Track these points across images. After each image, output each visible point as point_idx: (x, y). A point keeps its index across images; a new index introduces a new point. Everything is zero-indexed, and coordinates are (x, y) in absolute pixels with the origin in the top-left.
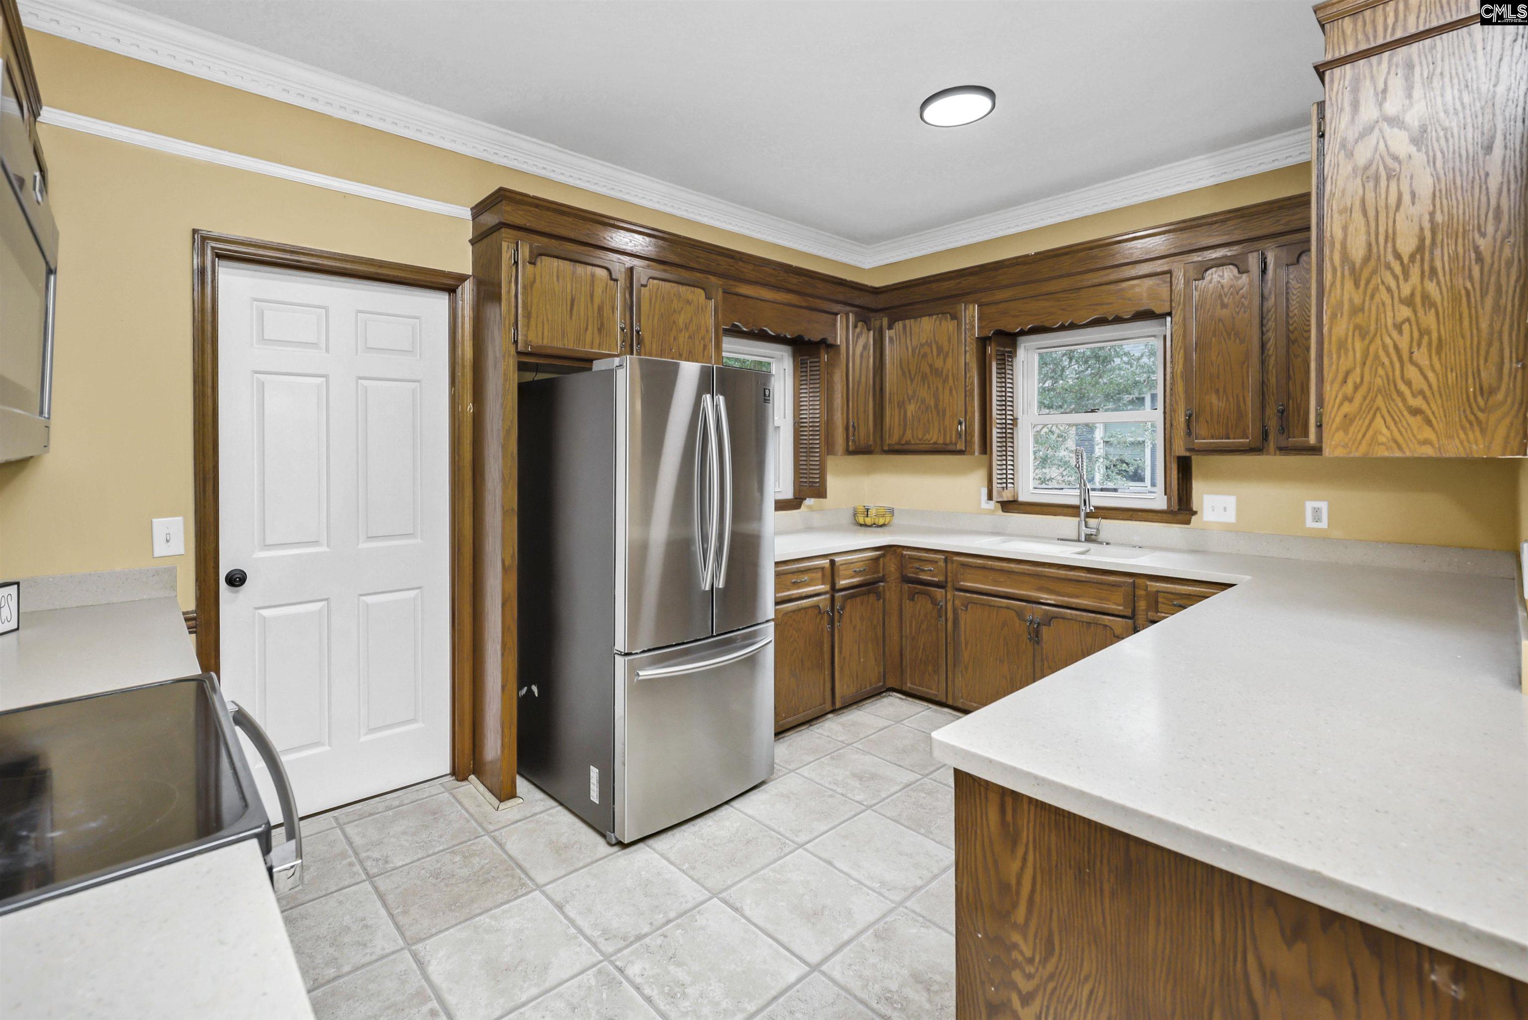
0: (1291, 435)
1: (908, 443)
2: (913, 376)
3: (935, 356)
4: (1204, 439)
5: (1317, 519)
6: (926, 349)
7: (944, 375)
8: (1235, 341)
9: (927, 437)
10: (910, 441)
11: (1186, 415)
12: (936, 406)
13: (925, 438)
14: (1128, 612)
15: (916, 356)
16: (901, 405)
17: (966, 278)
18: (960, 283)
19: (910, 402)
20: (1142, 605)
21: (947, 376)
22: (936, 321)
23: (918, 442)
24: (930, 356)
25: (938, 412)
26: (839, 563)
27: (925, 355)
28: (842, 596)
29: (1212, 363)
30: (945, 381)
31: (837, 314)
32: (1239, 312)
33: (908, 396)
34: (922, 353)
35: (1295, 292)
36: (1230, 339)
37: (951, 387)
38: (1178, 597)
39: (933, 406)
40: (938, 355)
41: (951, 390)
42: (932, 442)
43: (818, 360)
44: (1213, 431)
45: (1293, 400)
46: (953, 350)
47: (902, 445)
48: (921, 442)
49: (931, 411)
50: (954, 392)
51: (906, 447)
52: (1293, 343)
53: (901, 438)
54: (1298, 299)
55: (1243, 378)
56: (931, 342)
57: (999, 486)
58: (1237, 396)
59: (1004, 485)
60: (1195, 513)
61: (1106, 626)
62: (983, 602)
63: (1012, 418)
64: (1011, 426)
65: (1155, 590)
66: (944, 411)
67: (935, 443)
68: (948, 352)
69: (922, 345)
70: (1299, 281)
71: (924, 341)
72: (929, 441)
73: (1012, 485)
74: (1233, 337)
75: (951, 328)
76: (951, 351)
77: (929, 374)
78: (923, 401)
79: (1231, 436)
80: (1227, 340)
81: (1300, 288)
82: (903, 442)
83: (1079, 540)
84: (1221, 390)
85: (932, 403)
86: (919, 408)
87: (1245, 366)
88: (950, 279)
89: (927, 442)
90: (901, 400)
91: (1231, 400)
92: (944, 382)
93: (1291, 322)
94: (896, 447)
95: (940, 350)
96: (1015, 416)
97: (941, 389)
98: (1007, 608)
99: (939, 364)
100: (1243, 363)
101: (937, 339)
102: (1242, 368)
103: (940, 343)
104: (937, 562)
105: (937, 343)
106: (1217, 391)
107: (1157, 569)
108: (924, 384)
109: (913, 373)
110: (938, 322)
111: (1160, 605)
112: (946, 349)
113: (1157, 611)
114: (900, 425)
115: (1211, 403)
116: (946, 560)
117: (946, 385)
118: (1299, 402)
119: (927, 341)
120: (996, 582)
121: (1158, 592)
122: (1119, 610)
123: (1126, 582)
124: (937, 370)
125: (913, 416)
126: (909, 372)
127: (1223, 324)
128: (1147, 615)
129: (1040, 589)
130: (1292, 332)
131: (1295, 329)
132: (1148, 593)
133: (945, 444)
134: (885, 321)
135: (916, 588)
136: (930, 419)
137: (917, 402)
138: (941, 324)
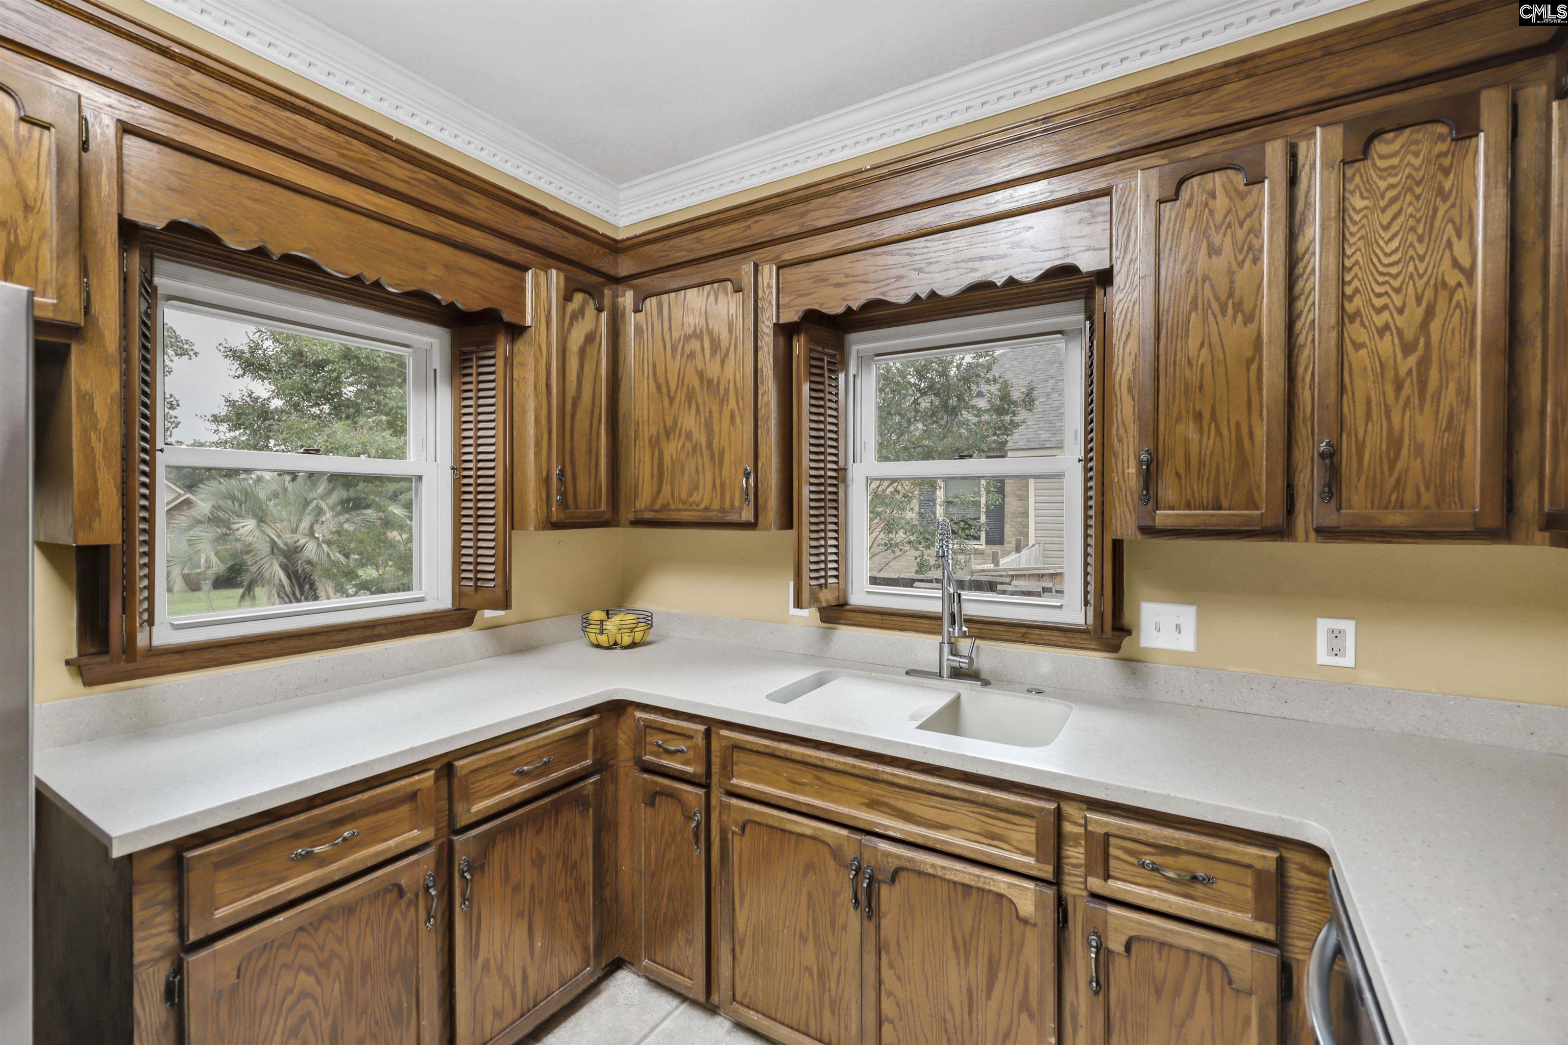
0: (1344, 506)
1: (665, 507)
2: (672, 394)
3: (707, 358)
4: (1173, 509)
5: (1336, 651)
6: (694, 345)
7: (722, 391)
8: (1234, 319)
9: (696, 497)
10: (668, 504)
11: (1140, 462)
12: (710, 444)
13: (691, 500)
14: (1047, 871)
15: (678, 357)
16: (655, 443)
17: (758, 218)
18: (749, 227)
19: (668, 439)
20: (1075, 854)
21: (727, 391)
22: (708, 295)
23: (681, 506)
24: (699, 355)
25: (712, 457)
26: (464, 772)
27: (692, 355)
28: (474, 837)
29: (1190, 362)
30: (723, 401)
31: (526, 269)
32: (1244, 261)
33: (665, 426)
34: (687, 352)
35: (1357, 218)
36: (1224, 313)
37: (732, 412)
38: (1150, 850)
39: (704, 446)
40: (714, 352)
41: (732, 417)
42: (702, 506)
43: (492, 353)
44: (1189, 492)
45: (1349, 435)
46: (736, 345)
47: (656, 511)
48: (685, 507)
49: (701, 453)
50: (738, 420)
51: (663, 516)
52: (1352, 319)
53: (654, 500)
54: (1363, 232)
55: (1249, 391)
56: (701, 332)
57: (813, 582)
58: (1238, 426)
59: (822, 581)
60: (1128, 632)
61: (1000, 896)
62: (771, 822)
63: (834, 466)
64: (835, 482)
65: (1101, 830)
66: (722, 453)
67: (707, 509)
68: (728, 350)
69: (688, 338)
70: (1365, 194)
71: (691, 331)
72: (697, 505)
73: (835, 580)
74: (1230, 311)
75: (733, 311)
76: (732, 347)
77: (697, 388)
78: (689, 436)
79: (1225, 504)
80: (1219, 318)
81: (1366, 208)
82: (657, 507)
83: (940, 675)
84: (1207, 415)
85: (703, 440)
86: (683, 447)
87: (1254, 367)
88: (733, 220)
89: (694, 507)
90: (655, 433)
91: (1225, 432)
92: (722, 403)
93: (1348, 278)
94: (648, 515)
95: (715, 344)
96: (841, 464)
97: (716, 415)
98: (813, 838)
99: (713, 370)
100: (1250, 361)
101: (710, 327)
102: (1248, 371)
103: (716, 332)
104: (691, 737)
105: (710, 333)
106: (1199, 416)
107: (1107, 787)
108: (690, 407)
109: (673, 385)
110: (712, 297)
111: (1113, 863)
112: (724, 342)
113: (1107, 877)
114: (653, 476)
115: (1186, 441)
116: (708, 734)
117: (725, 408)
118: (1360, 437)
119: (695, 330)
120: (795, 784)
121: (1107, 835)
122: (1026, 865)
123: (1043, 809)
124: (710, 381)
125: (673, 463)
126: (667, 382)
127: (1212, 286)
128: (1086, 882)
129: (873, 804)
130: (1350, 299)
131: (1356, 291)
132: (1089, 835)
133: (722, 510)
134: (627, 299)
135: (656, 783)
136: (700, 468)
137: (679, 437)
138: (716, 301)
